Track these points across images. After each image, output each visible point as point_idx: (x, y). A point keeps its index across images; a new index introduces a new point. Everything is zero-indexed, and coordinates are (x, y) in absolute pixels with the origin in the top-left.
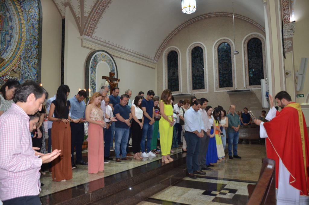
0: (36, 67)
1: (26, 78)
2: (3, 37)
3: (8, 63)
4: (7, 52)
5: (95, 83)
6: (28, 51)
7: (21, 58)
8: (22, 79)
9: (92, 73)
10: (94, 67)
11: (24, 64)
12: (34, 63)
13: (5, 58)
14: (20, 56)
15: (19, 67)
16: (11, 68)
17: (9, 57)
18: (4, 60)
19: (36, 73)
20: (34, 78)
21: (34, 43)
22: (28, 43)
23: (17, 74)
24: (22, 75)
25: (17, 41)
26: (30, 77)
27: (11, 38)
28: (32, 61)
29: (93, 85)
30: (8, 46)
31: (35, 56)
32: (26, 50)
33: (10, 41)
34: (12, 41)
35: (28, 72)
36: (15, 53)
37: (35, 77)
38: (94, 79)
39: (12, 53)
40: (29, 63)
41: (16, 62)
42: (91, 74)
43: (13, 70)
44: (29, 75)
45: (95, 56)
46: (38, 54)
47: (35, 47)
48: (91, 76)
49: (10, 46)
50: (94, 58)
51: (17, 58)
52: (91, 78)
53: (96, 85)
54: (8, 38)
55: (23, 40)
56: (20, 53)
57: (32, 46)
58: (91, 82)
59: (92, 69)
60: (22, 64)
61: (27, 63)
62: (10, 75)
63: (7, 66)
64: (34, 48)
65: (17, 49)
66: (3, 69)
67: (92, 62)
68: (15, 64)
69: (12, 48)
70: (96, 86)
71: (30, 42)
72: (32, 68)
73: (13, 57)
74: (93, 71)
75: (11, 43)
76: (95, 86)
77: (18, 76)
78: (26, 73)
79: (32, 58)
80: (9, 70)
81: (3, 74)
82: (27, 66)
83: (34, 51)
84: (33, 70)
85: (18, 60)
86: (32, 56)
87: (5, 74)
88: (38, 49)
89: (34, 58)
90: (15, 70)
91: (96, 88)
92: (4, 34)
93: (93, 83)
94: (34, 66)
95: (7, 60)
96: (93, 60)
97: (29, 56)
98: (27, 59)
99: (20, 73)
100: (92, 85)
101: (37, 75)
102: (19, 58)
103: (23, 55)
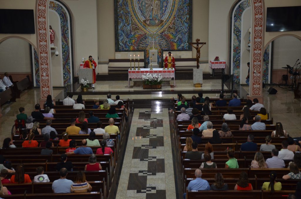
0: (188, 21)
1: (180, 31)
2: (162, 5)
3: (166, 22)
4: (165, 15)
5: (239, 30)
6: (181, 10)
7: (175, 17)
8: (177, 33)
9: (236, 21)
10: (239, 14)
11: (178, 21)
12: (186, 19)
13: (163, 19)
14: (175, 15)
15: (174, 24)
16: (168, 26)
17: (166, 18)
18: (163, 21)
19: (188, 26)
20: (186, 31)
21: (186, 2)
22: (181, 4)
23: (172, 29)
24: (176, 29)
25: (172, 4)
26: (183, 30)
27: (167, 4)
28: (184, 17)
29: (238, 32)
30: (165, 10)
31: (186, 13)
32: (179, 10)
33: (167, 6)
34: (168, 5)
35: (181, 26)
36: (171, 14)
37: (187, 29)
38: (239, 27)
39: (168, 14)
40: (181, 20)
41: (172, 21)
42: (234, 22)
43: (170, 27)
44: (182, 29)
45: (241, 4)
46: (189, 10)
47: (187, 5)
48: (234, 24)
49: (166, 10)
50: (239, 6)
51: (172, 17)
52: (234, 26)
53: (241, 31)
54: (165, 4)
55: (176, 3)
56: (174, 13)
57: (184, 5)
58: (234, 30)
59: (235, 17)
60: (176, 21)
61: (180, 19)
62: (168, 30)
63: (165, 25)
64: (185, 7)
65: (172, 11)
66: (163, 28)
67: (236, 11)
68: (170, 23)
69: (168, 11)
70: (241, 33)
71: (182, 2)
72: (184, 23)
73: (169, 17)
74: (237, 19)
75: (167, 7)
76: (239, 33)
77: (173, 31)
78: (180, 28)
79: (184, 15)
80: (167, 28)
81: (163, 31)
82: (180, 22)
83: (185, 9)
84: (185, 24)
85: (173, 19)
86: (184, 13)
87: (164, 30)
88: (189, 6)
89: (186, 14)
90: (171, 27)
91: (241, 34)
92: (162, 2)
93: (237, 30)
94: (186, 21)
95: (165, 21)
96: (237, 9)
97: (182, 14)
98: (179, 16)
99: (175, 28)
100: (235, 33)
101: (188, 28)
102: (173, 17)
103: (176, 14)
